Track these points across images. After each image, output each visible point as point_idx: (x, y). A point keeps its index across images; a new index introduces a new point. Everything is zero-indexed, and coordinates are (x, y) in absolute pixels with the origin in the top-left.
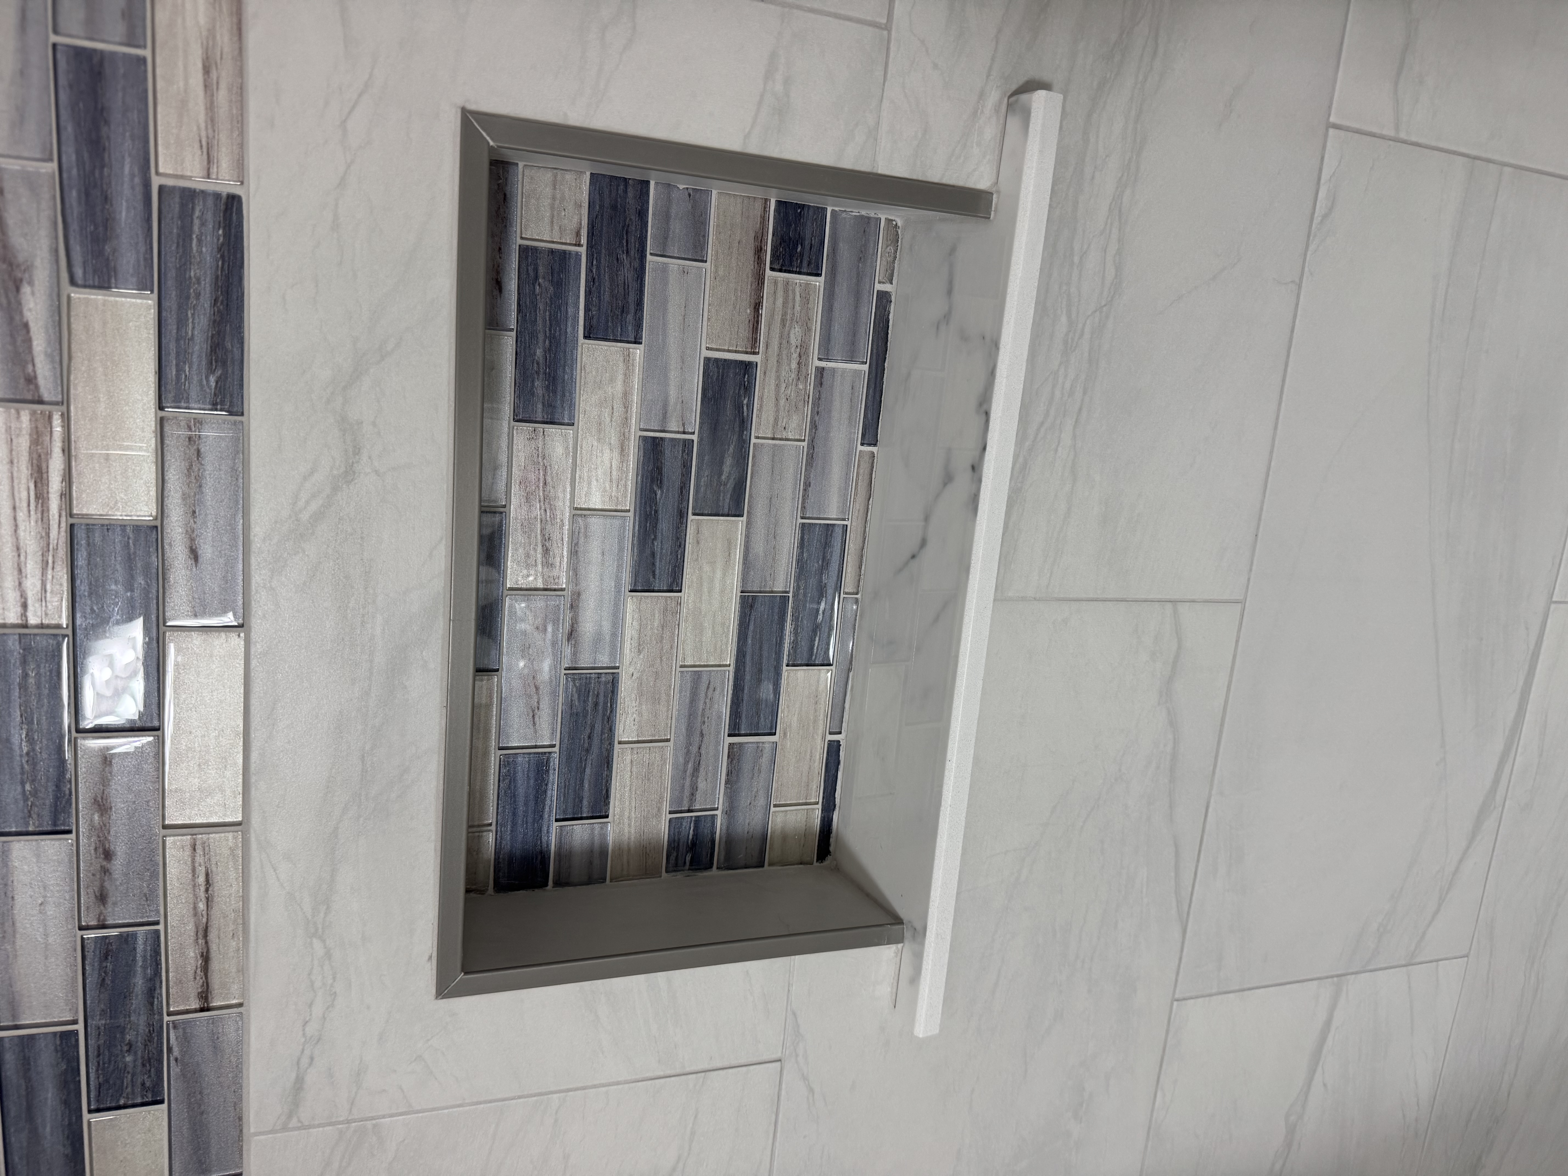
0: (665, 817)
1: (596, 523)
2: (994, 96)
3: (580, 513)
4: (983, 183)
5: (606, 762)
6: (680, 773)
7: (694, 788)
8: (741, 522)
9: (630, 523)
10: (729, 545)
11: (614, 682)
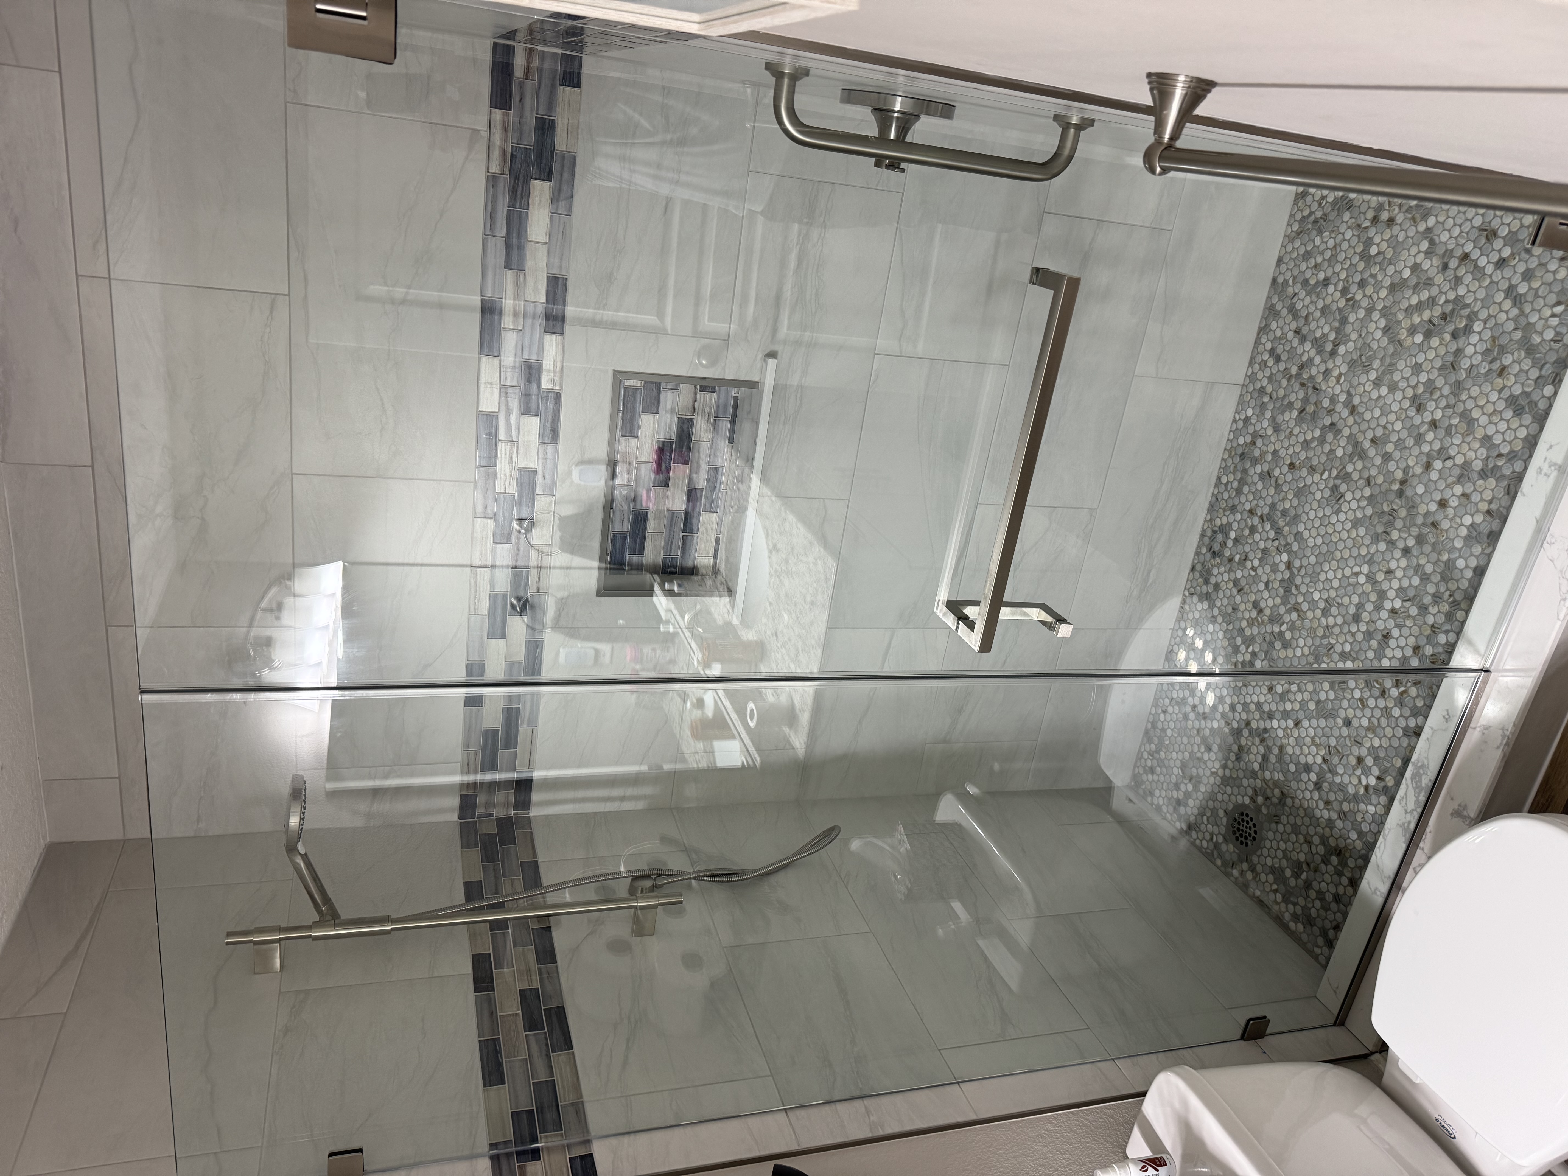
0: (662, 557)
1: (643, 466)
2: (760, 356)
3: (638, 463)
4: (757, 379)
5: (644, 537)
6: (666, 542)
7: (671, 549)
8: (688, 467)
9: (654, 465)
10: (684, 473)
11: (647, 513)
